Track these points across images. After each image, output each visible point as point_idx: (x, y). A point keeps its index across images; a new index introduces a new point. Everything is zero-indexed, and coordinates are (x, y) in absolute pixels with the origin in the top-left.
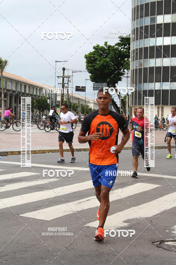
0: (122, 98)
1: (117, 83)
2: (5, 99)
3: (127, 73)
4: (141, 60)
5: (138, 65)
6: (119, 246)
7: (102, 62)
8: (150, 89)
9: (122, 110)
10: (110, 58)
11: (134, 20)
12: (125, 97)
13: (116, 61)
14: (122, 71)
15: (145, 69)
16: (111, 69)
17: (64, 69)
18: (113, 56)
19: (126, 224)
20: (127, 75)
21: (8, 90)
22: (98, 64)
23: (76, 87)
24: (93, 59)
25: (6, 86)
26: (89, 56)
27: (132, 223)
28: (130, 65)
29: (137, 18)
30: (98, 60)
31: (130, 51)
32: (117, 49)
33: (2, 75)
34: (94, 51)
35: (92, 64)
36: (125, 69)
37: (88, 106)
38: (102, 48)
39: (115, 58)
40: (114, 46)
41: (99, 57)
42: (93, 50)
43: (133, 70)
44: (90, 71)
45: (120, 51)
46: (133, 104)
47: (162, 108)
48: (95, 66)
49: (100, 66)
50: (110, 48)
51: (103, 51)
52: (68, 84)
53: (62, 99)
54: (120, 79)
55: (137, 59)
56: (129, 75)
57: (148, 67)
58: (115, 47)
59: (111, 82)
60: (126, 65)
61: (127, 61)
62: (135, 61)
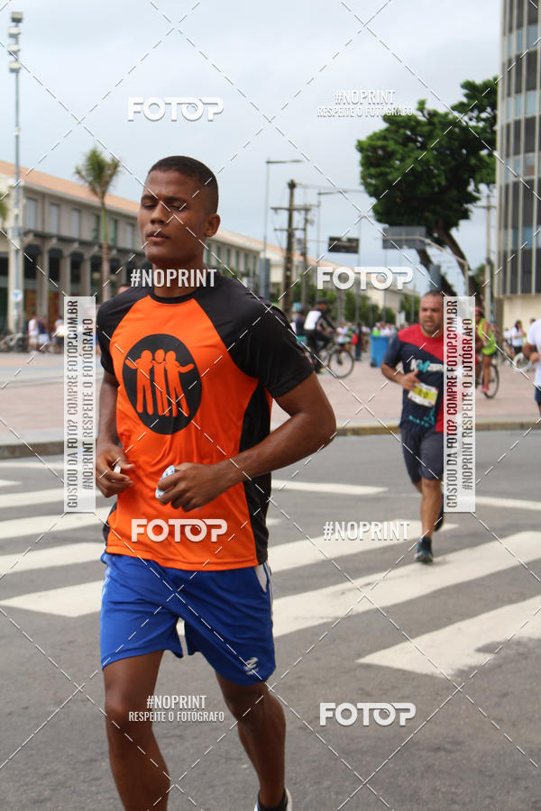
0: (470, 273)
1: (456, 225)
2: (113, 277)
3: (488, 197)
4: (531, 155)
5: (521, 171)
6: (465, 723)
7: (409, 161)
10: (434, 149)
11: (511, 30)
12: (481, 270)
13: (455, 159)
14: (471, 188)
16: (439, 184)
17: (292, 186)
18: (444, 143)
19: (485, 659)
20: (489, 201)
21: (123, 252)
22: (398, 169)
23: (332, 239)
24: (380, 152)
25: (115, 239)
26: (370, 145)
27: (503, 653)
28: (494, 170)
29: (520, 26)
30: (399, 156)
31: (498, 128)
32: (455, 123)
33: (103, 204)
34: (387, 130)
35: (378, 170)
36: (482, 181)
37: (365, 298)
38: (411, 118)
39: (450, 149)
40: (446, 115)
41: (399, 148)
42: (384, 125)
43: (507, 186)
44: (372, 189)
45: (465, 129)
46: (504, 291)
48: (387, 174)
49: (405, 175)
50: (436, 120)
51: (413, 130)
52: (304, 230)
53: (288, 279)
54: (465, 215)
55: (517, 152)
56: (495, 201)
58: (450, 117)
59: (436, 222)
60: (484, 172)
61: (487, 159)
62: (512, 158)
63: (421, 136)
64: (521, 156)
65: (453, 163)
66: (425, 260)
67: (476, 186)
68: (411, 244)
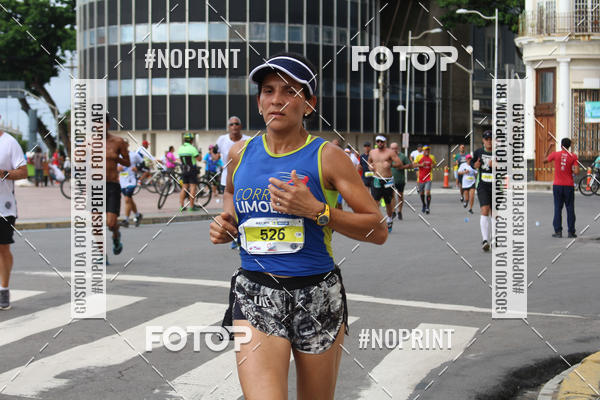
0: (59, 116)
1: (48, 81)
3: (72, 59)
4: (102, 28)
5: (95, 40)
7: (11, 33)
8: (124, 94)
9: (61, 143)
10: (28, 24)
12: (68, 114)
13: (45, 32)
14: (59, 53)
15: (113, 49)
16: (34, 50)
18: (37, 19)
20: (72, 63)
22: (2, 38)
28: (75, 40)
30: (3, 28)
31: (77, 9)
32: (45, 4)
36: (66, 48)
39: (42, 24)
43: (85, 51)
45: (54, 9)
47: (153, 137)
49: (8, 43)
50: (31, 2)
51: (13, 8)
54: (55, 73)
55: (92, 27)
56: (76, 63)
57: (118, 44)
59: (33, 79)
60: (69, 41)
61: (69, 31)
62: (88, 31)
63: (20, 14)
64: (95, 29)
65: (45, 35)
66: (26, 107)
67: (63, 52)
68: (14, 94)
